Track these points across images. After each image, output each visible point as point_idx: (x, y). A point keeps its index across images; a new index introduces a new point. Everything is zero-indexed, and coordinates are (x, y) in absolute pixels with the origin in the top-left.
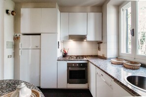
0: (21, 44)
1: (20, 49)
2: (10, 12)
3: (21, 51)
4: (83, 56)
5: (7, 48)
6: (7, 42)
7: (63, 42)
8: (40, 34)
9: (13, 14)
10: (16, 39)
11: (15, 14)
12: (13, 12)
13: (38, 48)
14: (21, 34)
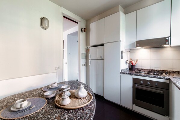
0: (90, 55)
1: (89, 59)
2: (83, 30)
3: (90, 61)
4: (161, 72)
5: (82, 58)
6: (82, 54)
7: (130, 51)
8: (103, 45)
9: (85, 31)
10: (87, 50)
11: (86, 30)
12: (85, 29)
13: (103, 59)
14: (90, 47)
